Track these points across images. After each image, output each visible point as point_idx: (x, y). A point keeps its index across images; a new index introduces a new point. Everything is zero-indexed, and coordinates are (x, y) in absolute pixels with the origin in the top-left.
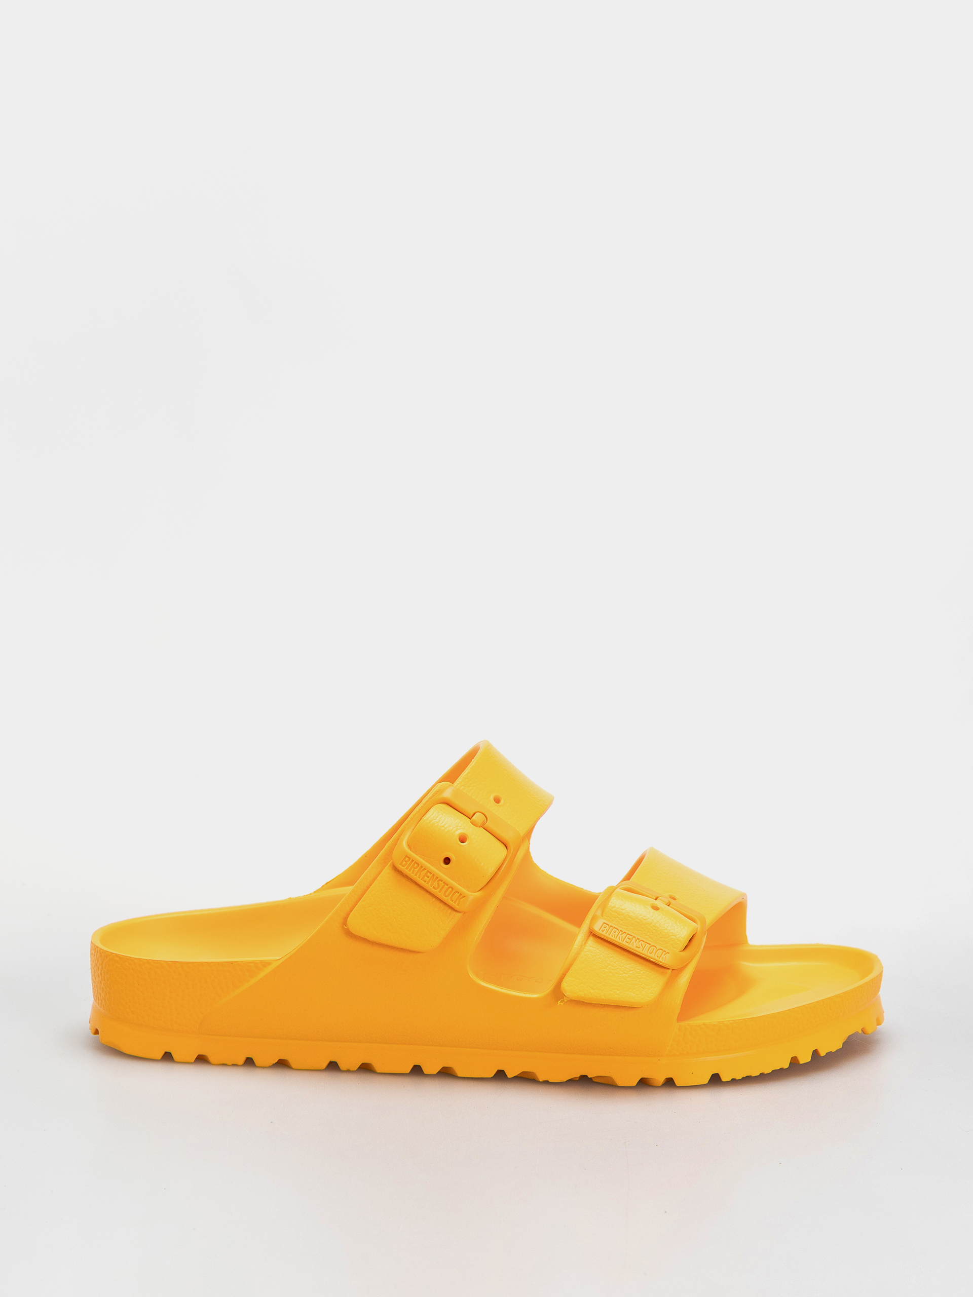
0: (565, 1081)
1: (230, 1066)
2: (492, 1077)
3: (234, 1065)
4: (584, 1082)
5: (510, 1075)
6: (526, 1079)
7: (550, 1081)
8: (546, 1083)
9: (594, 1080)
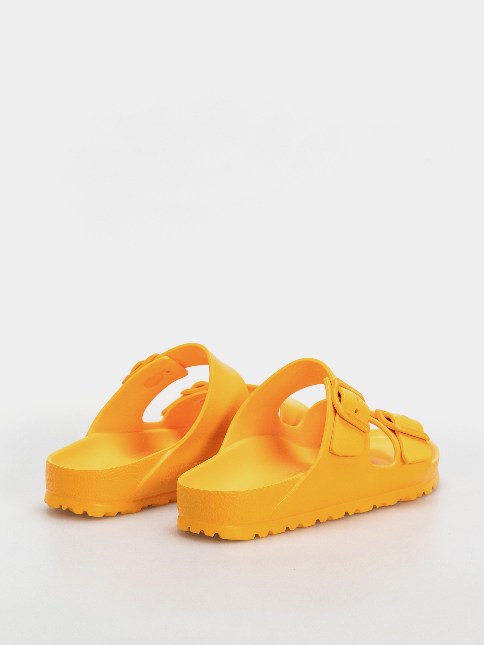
0: (395, 503)
1: (280, 533)
2: (372, 509)
3: (282, 533)
4: (400, 503)
5: (378, 507)
6: (383, 507)
7: (391, 505)
8: (390, 506)
9: (400, 501)
